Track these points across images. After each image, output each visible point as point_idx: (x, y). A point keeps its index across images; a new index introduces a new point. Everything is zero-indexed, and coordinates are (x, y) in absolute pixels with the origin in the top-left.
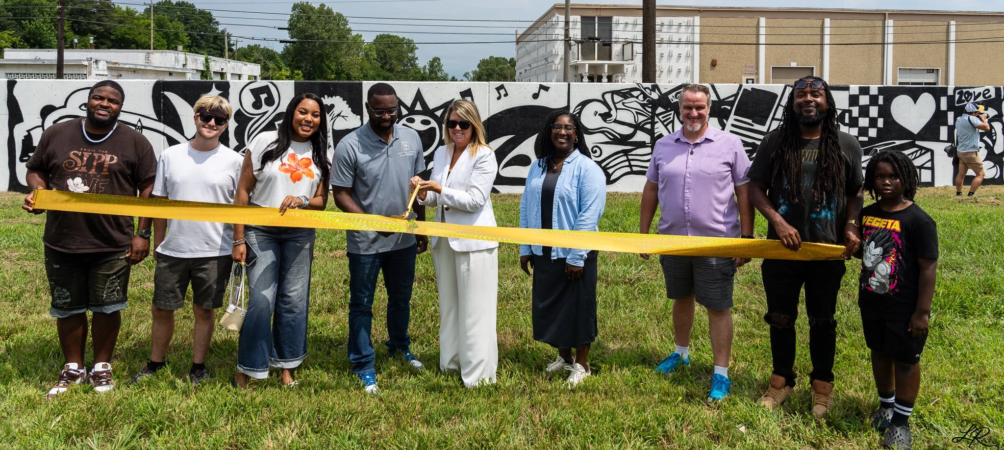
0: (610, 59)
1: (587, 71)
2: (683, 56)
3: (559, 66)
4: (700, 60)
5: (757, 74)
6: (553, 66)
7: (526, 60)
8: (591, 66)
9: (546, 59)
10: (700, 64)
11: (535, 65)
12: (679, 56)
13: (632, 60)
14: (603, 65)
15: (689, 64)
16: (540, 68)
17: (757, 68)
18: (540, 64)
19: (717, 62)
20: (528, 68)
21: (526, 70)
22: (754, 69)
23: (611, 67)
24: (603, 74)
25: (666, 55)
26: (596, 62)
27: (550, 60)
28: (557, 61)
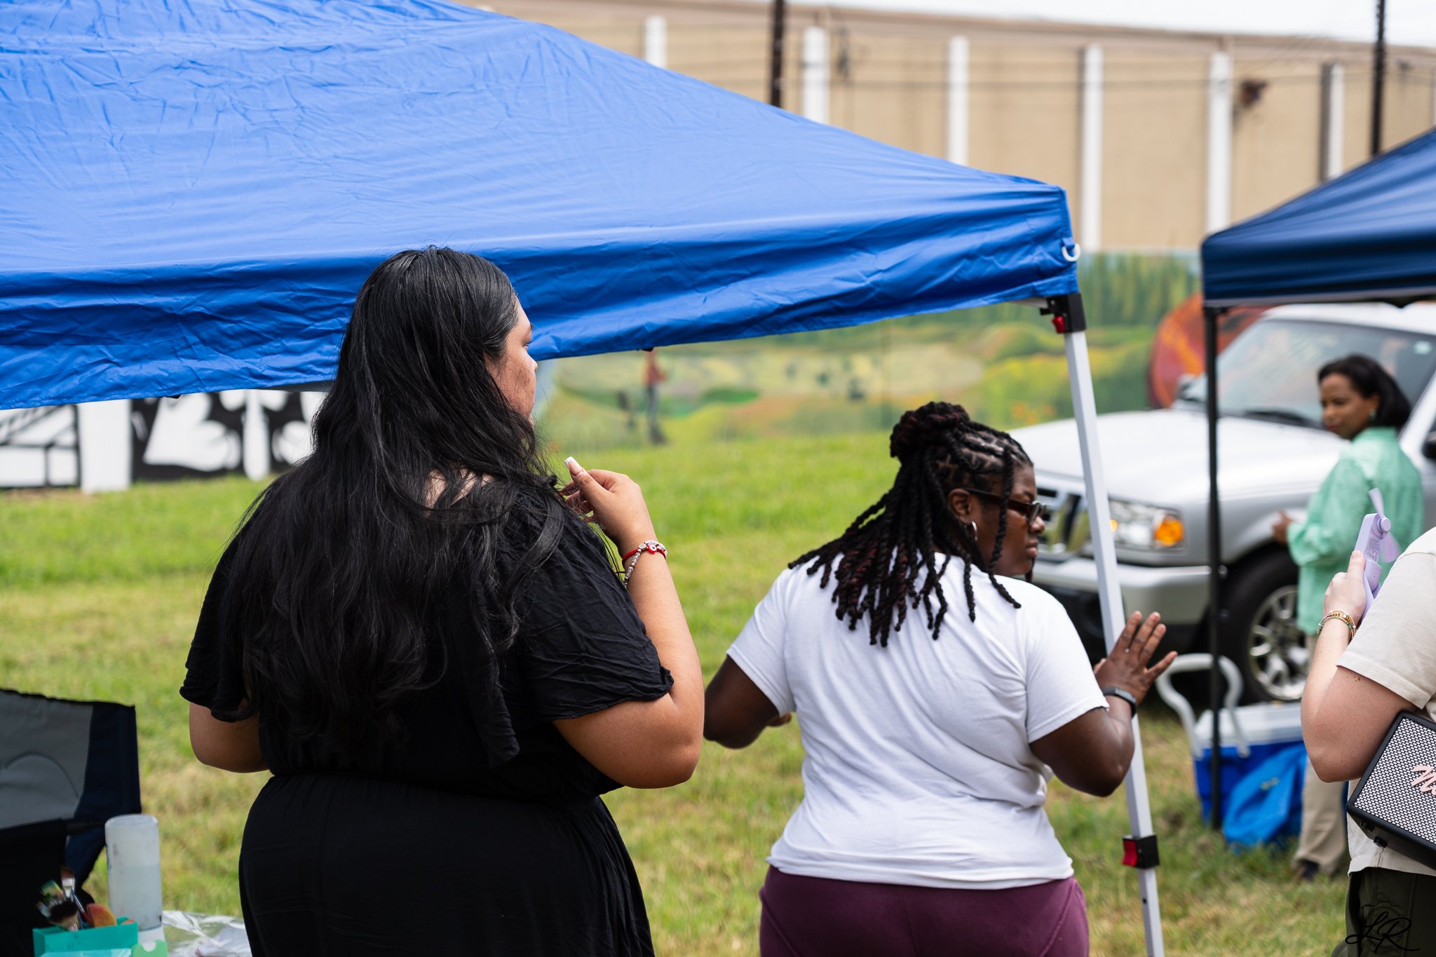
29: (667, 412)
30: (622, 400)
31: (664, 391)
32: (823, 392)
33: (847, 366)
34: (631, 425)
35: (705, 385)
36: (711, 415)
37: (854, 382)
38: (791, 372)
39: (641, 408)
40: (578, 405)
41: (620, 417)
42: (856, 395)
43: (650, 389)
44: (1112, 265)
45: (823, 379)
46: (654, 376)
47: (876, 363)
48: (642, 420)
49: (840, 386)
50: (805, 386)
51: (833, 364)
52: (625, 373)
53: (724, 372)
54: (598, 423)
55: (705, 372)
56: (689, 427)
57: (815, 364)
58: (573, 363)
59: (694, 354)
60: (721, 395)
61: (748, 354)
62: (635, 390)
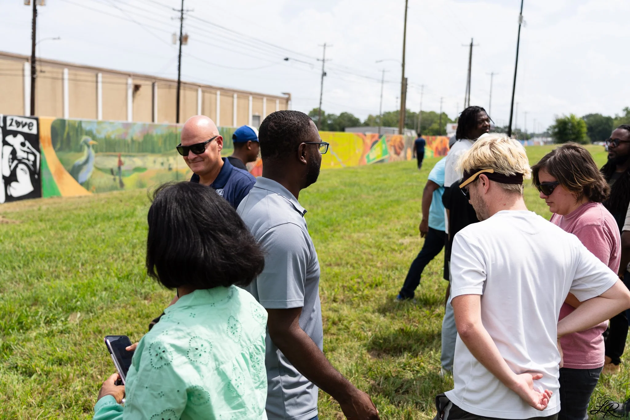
29: (124, 175)
30: (112, 172)
31: (123, 168)
32: (162, 168)
33: (168, 160)
34: (114, 179)
35: (134, 167)
36: (135, 175)
37: (170, 165)
38: (155, 162)
39: (117, 175)
40: (100, 173)
41: (112, 177)
42: (170, 169)
43: (119, 168)
44: (225, 130)
45: (162, 164)
46: (120, 163)
47: (174, 159)
48: (117, 178)
49: (166, 166)
50: (158, 166)
51: (164, 159)
52: (113, 163)
53: (138, 162)
54: (106, 179)
55: (134, 162)
56: (129, 181)
57: (160, 159)
58: (98, 159)
59: (130, 156)
60: (137, 169)
61: (144, 156)
62: (115, 168)
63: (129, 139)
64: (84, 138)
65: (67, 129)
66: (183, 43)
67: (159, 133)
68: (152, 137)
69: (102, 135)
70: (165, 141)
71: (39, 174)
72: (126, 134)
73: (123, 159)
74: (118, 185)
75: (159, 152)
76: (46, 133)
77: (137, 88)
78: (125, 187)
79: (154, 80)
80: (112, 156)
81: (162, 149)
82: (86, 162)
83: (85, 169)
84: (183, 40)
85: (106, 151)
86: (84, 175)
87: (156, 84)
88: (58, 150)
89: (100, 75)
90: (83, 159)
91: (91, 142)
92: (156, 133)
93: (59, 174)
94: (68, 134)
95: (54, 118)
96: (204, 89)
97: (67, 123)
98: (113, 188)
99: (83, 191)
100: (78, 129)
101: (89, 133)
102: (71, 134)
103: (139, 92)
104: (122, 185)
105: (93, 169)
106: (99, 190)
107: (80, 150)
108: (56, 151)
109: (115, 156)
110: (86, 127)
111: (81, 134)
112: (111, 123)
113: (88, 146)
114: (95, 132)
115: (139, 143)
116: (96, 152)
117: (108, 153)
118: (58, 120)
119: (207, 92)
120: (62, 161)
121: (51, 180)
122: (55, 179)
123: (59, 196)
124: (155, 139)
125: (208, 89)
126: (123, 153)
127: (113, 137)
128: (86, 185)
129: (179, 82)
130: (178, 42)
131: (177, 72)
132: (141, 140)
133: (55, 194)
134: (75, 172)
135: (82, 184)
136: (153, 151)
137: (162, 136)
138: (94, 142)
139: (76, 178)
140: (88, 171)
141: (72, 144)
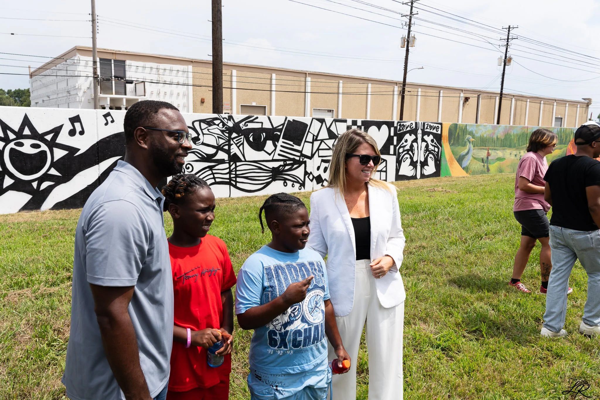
0: (126, 94)
1: (109, 102)
2: (181, 94)
3: (83, 99)
4: (193, 98)
5: (231, 109)
6: (78, 98)
7: (43, 91)
8: (112, 100)
9: (68, 92)
10: (193, 101)
11: (55, 96)
12: (178, 94)
13: (145, 96)
14: (121, 99)
15: (185, 100)
16: (60, 99)
17: (231, 106)
18: (60, 95)
19: (205, 100)
20: (46, 98)
21: (43, 101)
22: (229, 106)
23: (128, 101)
24: (122, 106)
25: (168, 93)
26: (114, 96)
27: (72, 93)
28: (81, 94)
30: (483, 160)
31: (490, 158)
32: (516, 158)
33: (520, 153)
34: (484, 166)
35: (497, 157)
36: (497, 164)
38: (511, 154)
39: (485, 162)
40: (475, 161)
41: (483, 164)
43: (488, 158)
44: (562, 130)
45: (516, 155)
46: (489, 154)
48: (486, 164)
49: (518, 157)
50: (513, 157)
51: (517, 152)
52: (483, 154)
53: (500, 154)
54: (478, 166)
55: (497, 153)
56: (493, 167)
57: (514, 152)
58: (475, 151)
59: (495, 149)
60: (499, 159)
61: (504, 149)
62: (485, 158)
63: (495, 137)
64: (468, 136)
65: (458, 130)
66: (507, 64)
67: (515, 133)
68: (510, 136)
69: (478, 135)
70: (519, 138)
71: (440, 161)
72: (494, 133)
73: (490, 151)
74: (486, 170)
75: (515, 147)
76: (445, 133)
77: (467, 99)
78: (490, 172)
79: (479, 94)
80: (483, 149)
81: (517, 145)
82: (468, 153)
83: (467, 157)
84: (507, 61)
85: (480, 146)
86: (466, 163)
87: (481, 96)
88: (451, 145)
89: (442, 92)
90: (466, 151)
91: (472, 139)
92: (513, 132)
93: (451, 161)
94: (458, 133)
95: (452, 123)
96: (517, 98)
97: (458, 126)
98: (482, 172)
99: (464, 173)
100: (464, 130)
101: (471, 133)
102: (460, 134)
103: (468, 103)
104: (488, 170)
105: (471, 158)
106: (474, 173)
107: (464, 145)
108: (450, 146)
109: (486, 149)
110: (469, 129)
111: (466, 134)
112: (485, 126)
113: (470, 142)
114: (474, 132)
115: (502, 140)
116: (474, 146)
117: (481, 147)
118: (453, 124)
119: (519, 100)
120: (453, 152)
121: (446, 165)
122: (448, 165)
123: (450, 176)
124: (512, 137)
125: (520, 98)
126: (490, 147)
127: (485, 136)
128: (466, 169)
129: (501, 94)
130: (503, 64)
131: (500, 86)
132: (503, 138)
133: (448, 175)
134: (460, 160)
135: (463, 168)
136: (510, 147)
137: (517, 135)
138: (474, 140)
139: (461, 165)
140: (468, 160)
141: (460, 141)
